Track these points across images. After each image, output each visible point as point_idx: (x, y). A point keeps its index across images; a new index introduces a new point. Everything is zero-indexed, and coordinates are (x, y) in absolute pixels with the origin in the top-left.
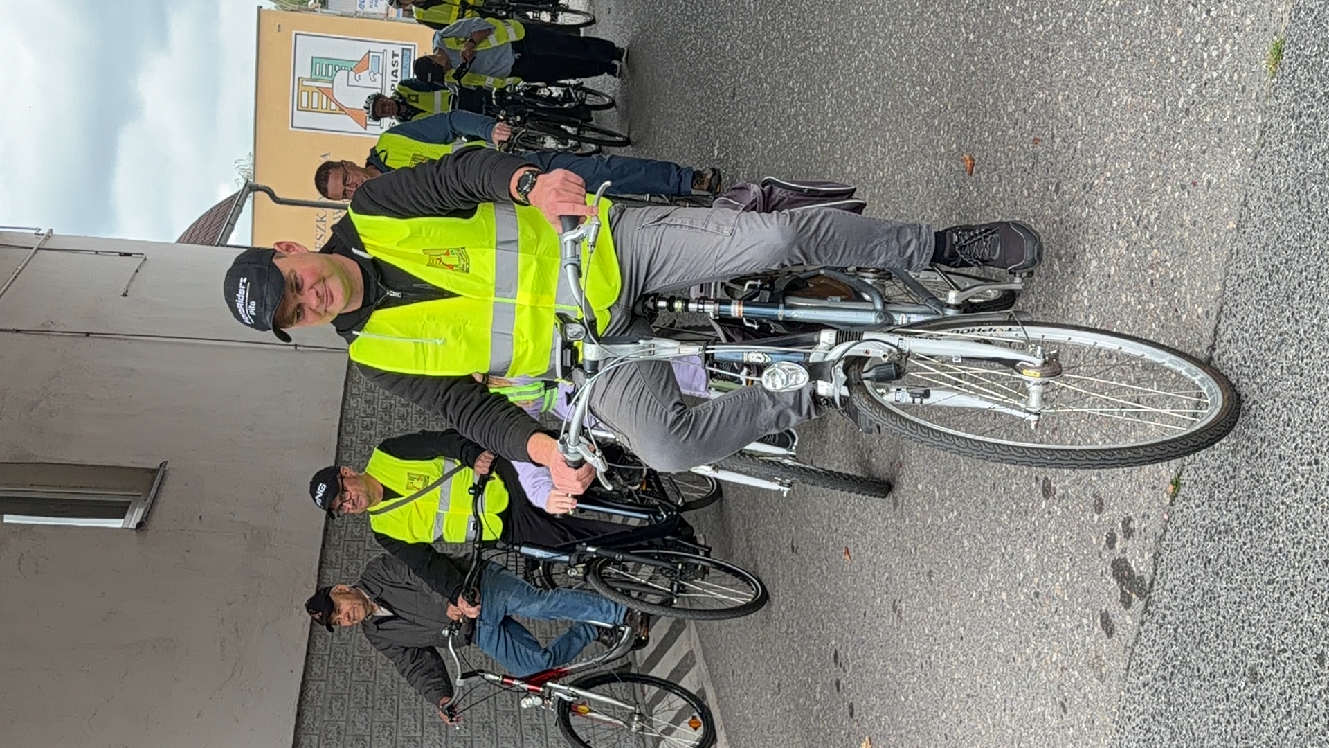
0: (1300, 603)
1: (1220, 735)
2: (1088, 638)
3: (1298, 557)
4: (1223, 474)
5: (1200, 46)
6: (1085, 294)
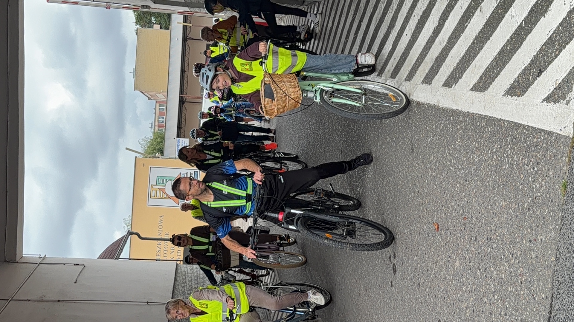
5: (531, 182)
6: (492, 286)
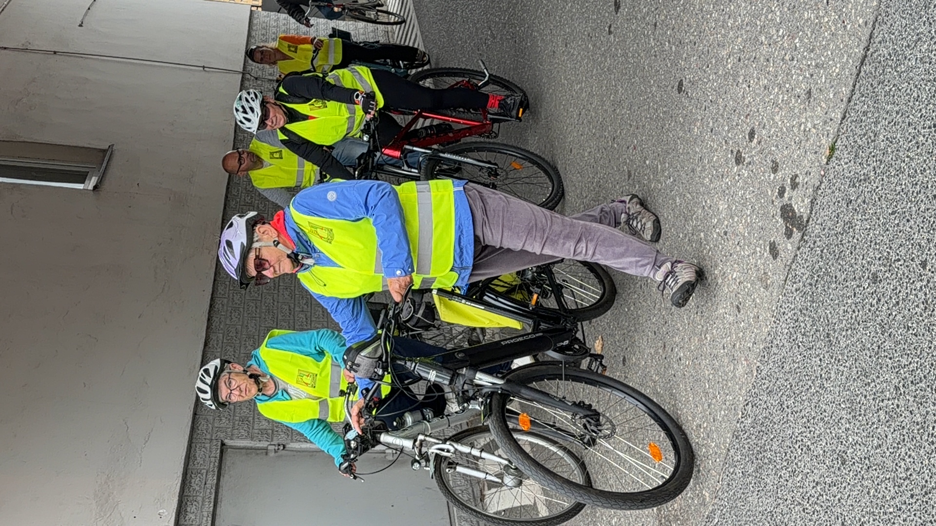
0: (913, 227)
1: (847, 320)
2: (759, 261)
3: (915, 194)
4: (867, 139)
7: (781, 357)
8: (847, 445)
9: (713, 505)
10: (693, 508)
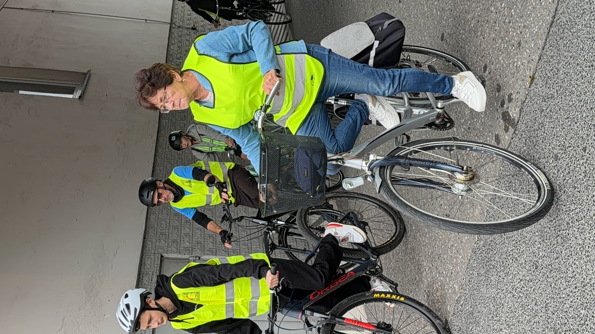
0: (579, 126)
3: (580, 107)
4: (553, 73)
7: (501, 204)
8: (539, 257)
9: (460, 293)
10: (448, 295)
